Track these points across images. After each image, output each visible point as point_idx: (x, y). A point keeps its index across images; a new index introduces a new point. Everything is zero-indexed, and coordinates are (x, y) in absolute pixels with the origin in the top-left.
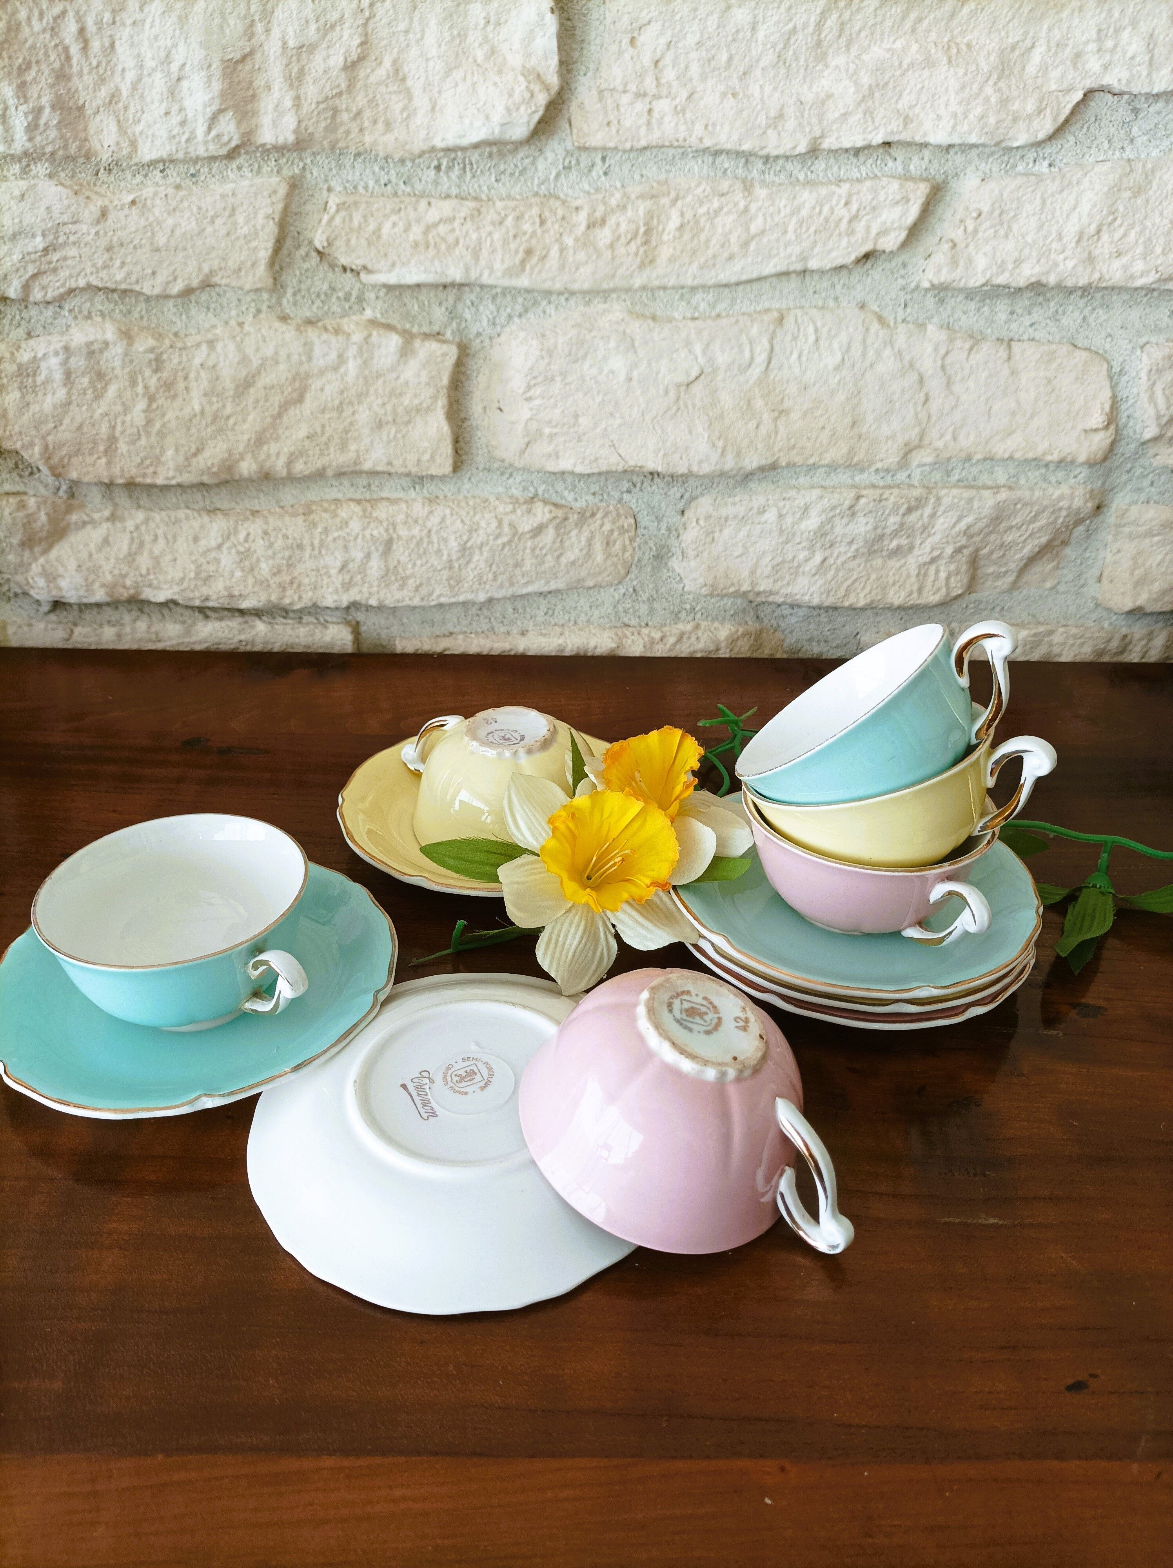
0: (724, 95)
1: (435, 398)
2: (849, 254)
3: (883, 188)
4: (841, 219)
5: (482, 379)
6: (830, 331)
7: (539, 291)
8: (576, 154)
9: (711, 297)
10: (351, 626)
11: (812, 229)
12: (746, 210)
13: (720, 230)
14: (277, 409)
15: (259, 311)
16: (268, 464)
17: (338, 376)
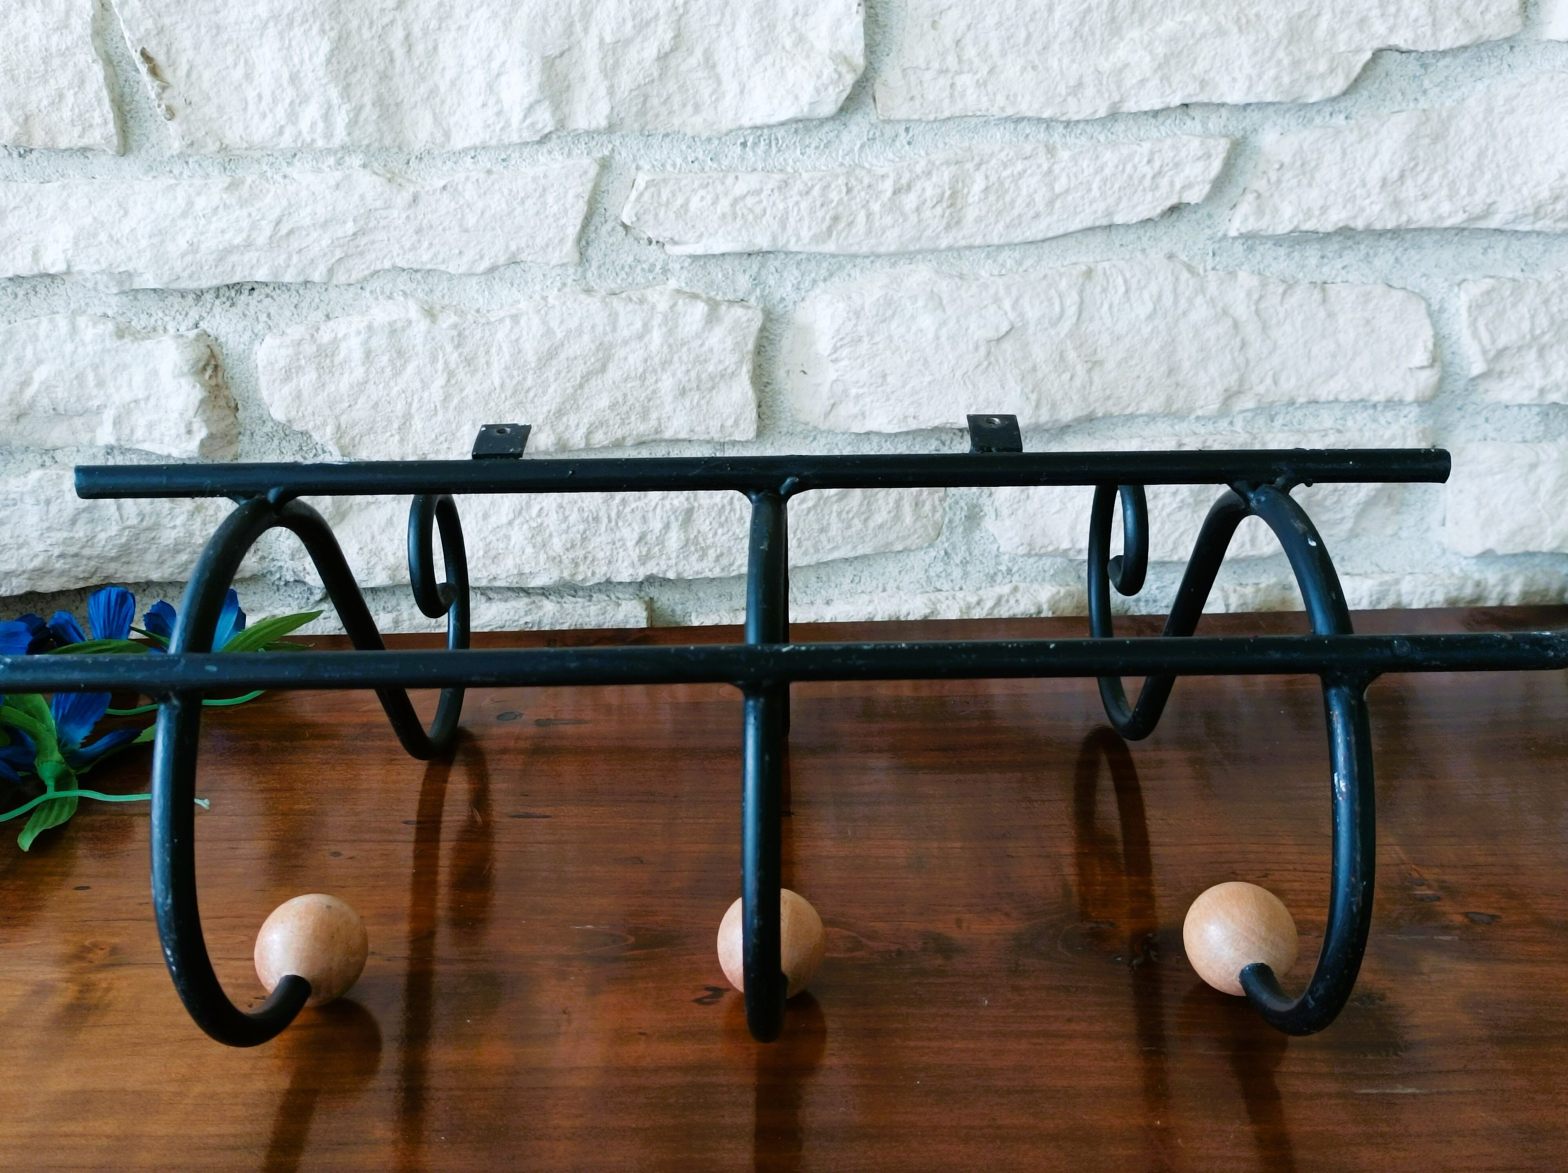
0: (1024, 69)
1: (740, 362)
2: (1155, 208)
3: (1184, 145)
4: (1144, 176)
5: (785, 344)
6: (1139, 281)
7: (844, 255)
8: (880, 126)
9: (1017, 255)
10: (645, 602)
11: (1116, 186)
12: (1050, 171)
13: (1024, 192)
14: (579, 379)
15: (564, 285)
16: (567, 435)
17: (642, 344)
